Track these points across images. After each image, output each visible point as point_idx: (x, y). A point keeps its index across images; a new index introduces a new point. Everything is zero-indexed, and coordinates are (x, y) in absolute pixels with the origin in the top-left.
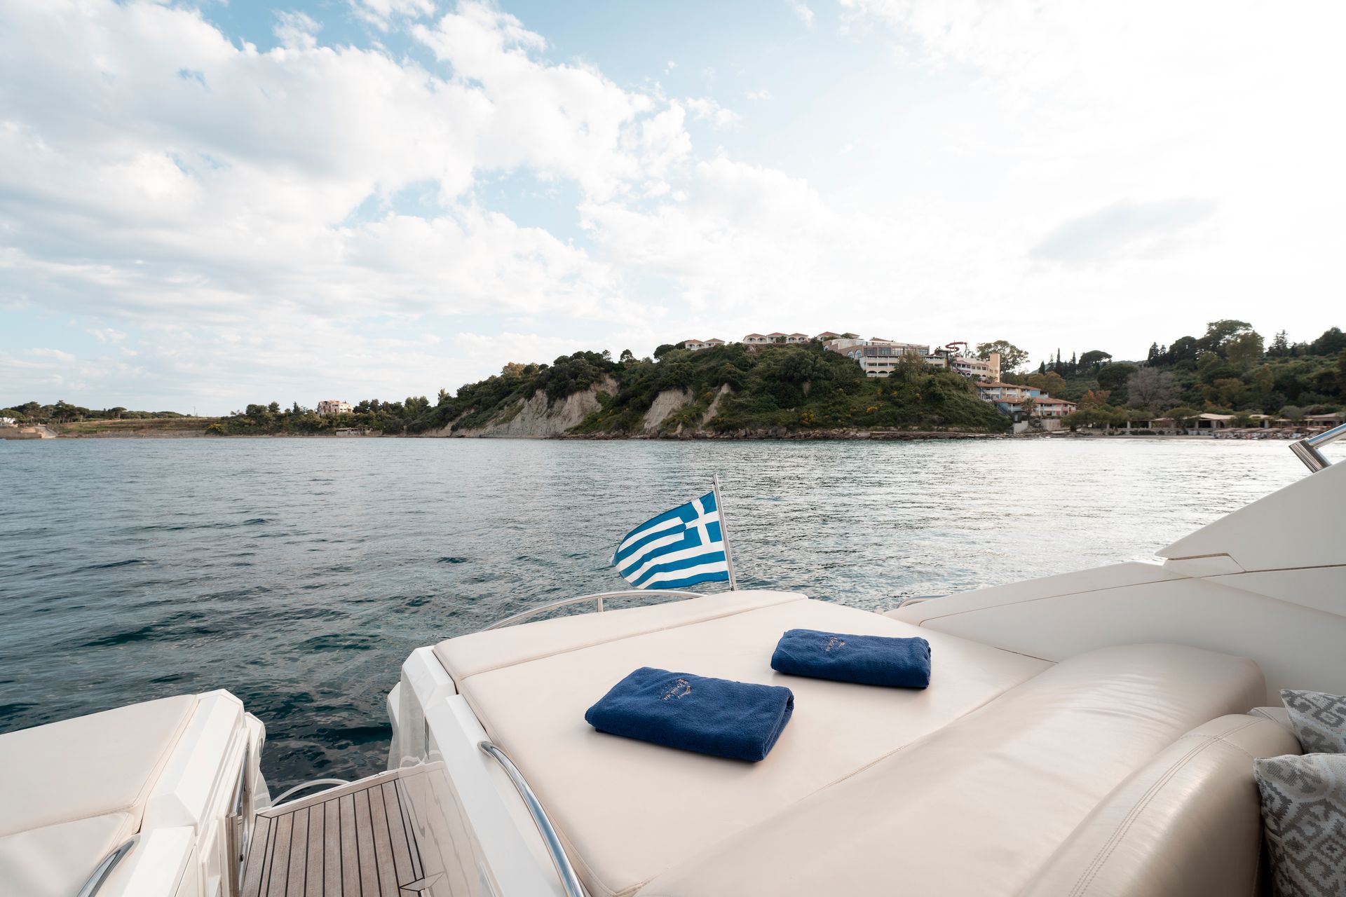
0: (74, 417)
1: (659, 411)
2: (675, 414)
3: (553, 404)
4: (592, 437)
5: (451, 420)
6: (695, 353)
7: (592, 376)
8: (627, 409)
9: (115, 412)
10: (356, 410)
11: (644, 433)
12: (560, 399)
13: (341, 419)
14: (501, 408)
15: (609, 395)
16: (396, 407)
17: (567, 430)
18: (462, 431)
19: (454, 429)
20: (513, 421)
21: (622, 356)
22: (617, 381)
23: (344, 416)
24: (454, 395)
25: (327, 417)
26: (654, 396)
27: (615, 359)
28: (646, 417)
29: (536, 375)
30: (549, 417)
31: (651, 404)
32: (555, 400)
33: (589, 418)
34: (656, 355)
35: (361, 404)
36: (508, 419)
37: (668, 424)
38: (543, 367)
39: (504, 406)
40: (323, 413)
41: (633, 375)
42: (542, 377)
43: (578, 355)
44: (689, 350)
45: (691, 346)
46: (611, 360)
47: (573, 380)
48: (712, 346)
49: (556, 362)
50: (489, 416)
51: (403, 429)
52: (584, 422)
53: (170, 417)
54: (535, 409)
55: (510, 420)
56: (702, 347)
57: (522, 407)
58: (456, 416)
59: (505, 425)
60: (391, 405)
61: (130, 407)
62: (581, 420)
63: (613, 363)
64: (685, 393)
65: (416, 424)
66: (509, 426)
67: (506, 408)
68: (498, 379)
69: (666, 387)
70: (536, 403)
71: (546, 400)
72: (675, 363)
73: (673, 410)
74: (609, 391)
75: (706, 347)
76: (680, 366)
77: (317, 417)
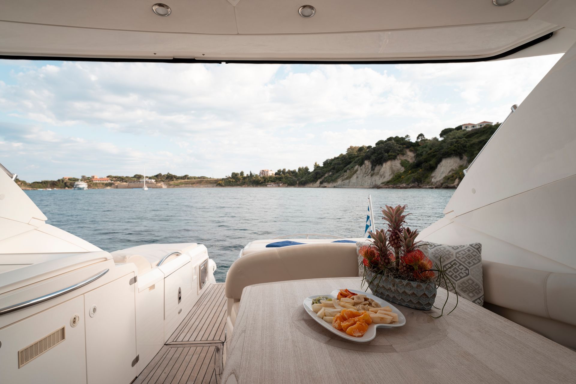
0: (172, 179)
1: (442, 171)
2: (453, 172)
3: (375, 168)
4: (398, 187)
5: (320, 178)
6: (469, 131)
7: (398, 151)
8: (421, 170)
9: (185, 177)
10: (276, 174)
11: (432, 184)
12: (379, 165)
13: (269, 179)
14: (345, 171)
15: (409, 162)
16: (294, 172)
17: (383, 183)
18: (325, 184)
19: (321, 183)
20: (352, 178)
21: (418, 138)
22: (414, 153)
23: (271, 177)
24: (321, 165)
25: (264, 178)
26: (439, 161)
27: (413, 140)
28: (433, 175)
29: (365, 152)
30: (372, 175)
31: (437, 166)
32: (375, 166)
33: (396, 176)
34: (441, 135)
35: (278, 171)
36: (349, 178)
37: (448, 179)
38: (369, 147)
39: (347, 170)
40: (262, 176)
41: (425, 149)
42: (368, 153)
43: (390, 139)
44: (464, 130)
45: (466, 127)
46: (410, 141)
47: (386, 154)
48: (483, 126)
49: (377, 144)
50: (339, 176)
51: (297, 183)
52: (393, 178)
53: (204, 178)
54: (364, 171)
55: (350, 178)
56: (475, 128)
57: (357, 170)
58: (322, 176)
59: (348, 181)
60: (291, 171)
61: (190, 175)
62: (391, 177)
63: (411, 143)
64: (461, 158)
65: (303, 181)
66: (350, 181)
67: (348, 171)
68: (344, 155)
69: (447, 155)
70: (365, 168)
71: (370, 166)
72: (454, 140)
73: (453, 170)
74: (409, 160)
75: (478, 127)
76: (457, 141)
77: (259, 178)
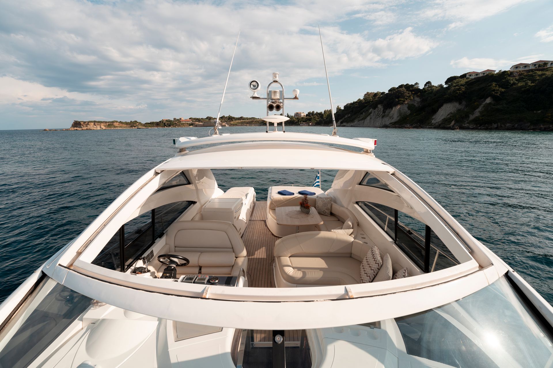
0: (232, 120)
1: (442, 114)
2: (451, 115)
3: (386, 111)
4: (403, 127)
5: (340, 119)
6: (472, 79)
7: (407, 97)
8: (424, 113)
9: (241, 118)
10: (307, 115)
11: (431, 125)
12: (389, 109)
13: (302, 119)
14: (362, 113)
15: (415, 106)
16: (320, 114)
17: (391, 123)
18: (344, 124)
19: (341, 123)
20: (366, 119)
21: (425, 85)
22: (420, 99)
23: (303, 118)
24: (342, 108)
25: (297, 118)
26: (441, 105)
27: (421, 87)
28: (434, 117)
29: (379, 97)
30: (383, 117)
31: (438, 110)
32: (386, 109)
33: (402, 118)
34: (446, 83)
35: (308, 113)
36: (364, 119)
37: (446, 120)
38: (383, 93)
39: (363, 113)
40: (296, 117)
41: (430, 95)
42: (382, 99)
43: (401, 86)
44: (468, 78)
45: (470, 75)
46: (419, 87)
47: (397, 100)
48: (485, 75)
49: (389, 91)
50: (356, 117)
51: (322, 123)
52: (399, 120)
53: (254, 119)
54: (377, 114)
55: (365, 119)
56: (478, 76)
57: (371, 113)
58: (342, 117)
59: (363, 121)
60: (319, 113)
61: (245, 116)
62: (398, 119)
63: (419, 89)
64: (460, 103)
65: (327, 121)
66: (364, 121)
67: (364, 113)
68: (361, 100)
69: (449, 100)
70: (377, 111)
71: (382, 109)
72: (457, 87)
73: (451, 113)
74: (416, 104)
75: (481, 75)
76: (460, 88)
77: (294, 118)
